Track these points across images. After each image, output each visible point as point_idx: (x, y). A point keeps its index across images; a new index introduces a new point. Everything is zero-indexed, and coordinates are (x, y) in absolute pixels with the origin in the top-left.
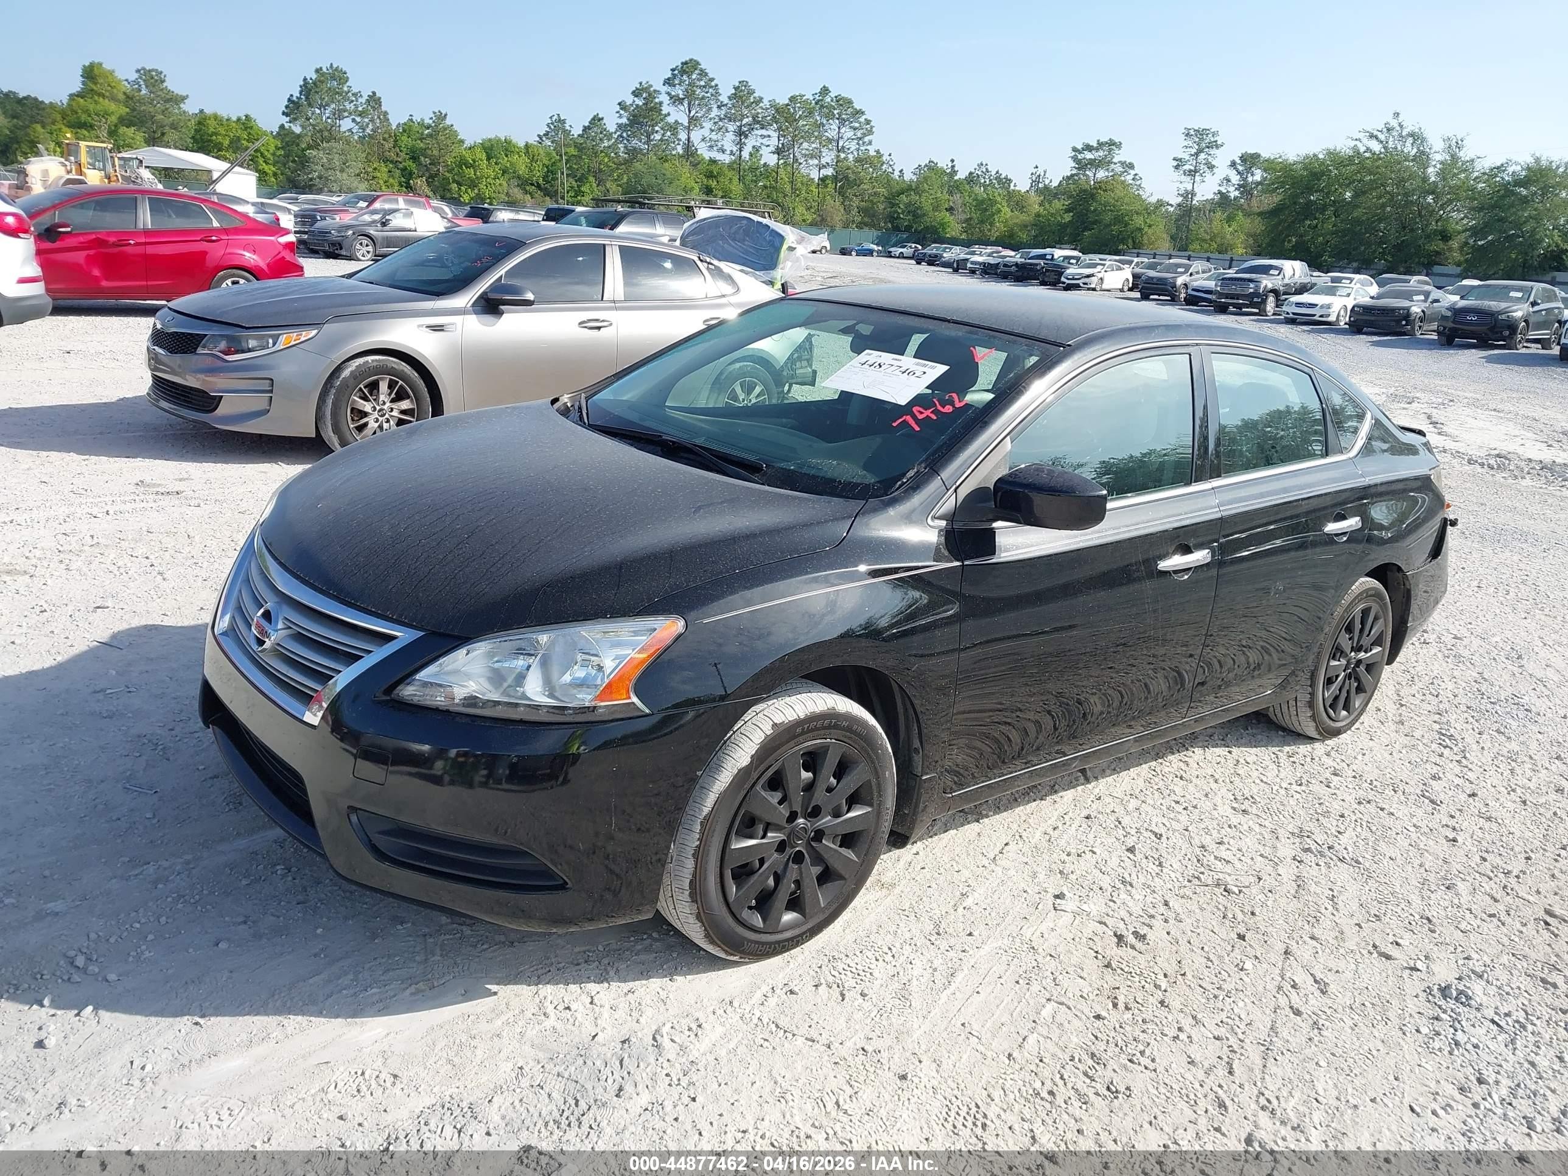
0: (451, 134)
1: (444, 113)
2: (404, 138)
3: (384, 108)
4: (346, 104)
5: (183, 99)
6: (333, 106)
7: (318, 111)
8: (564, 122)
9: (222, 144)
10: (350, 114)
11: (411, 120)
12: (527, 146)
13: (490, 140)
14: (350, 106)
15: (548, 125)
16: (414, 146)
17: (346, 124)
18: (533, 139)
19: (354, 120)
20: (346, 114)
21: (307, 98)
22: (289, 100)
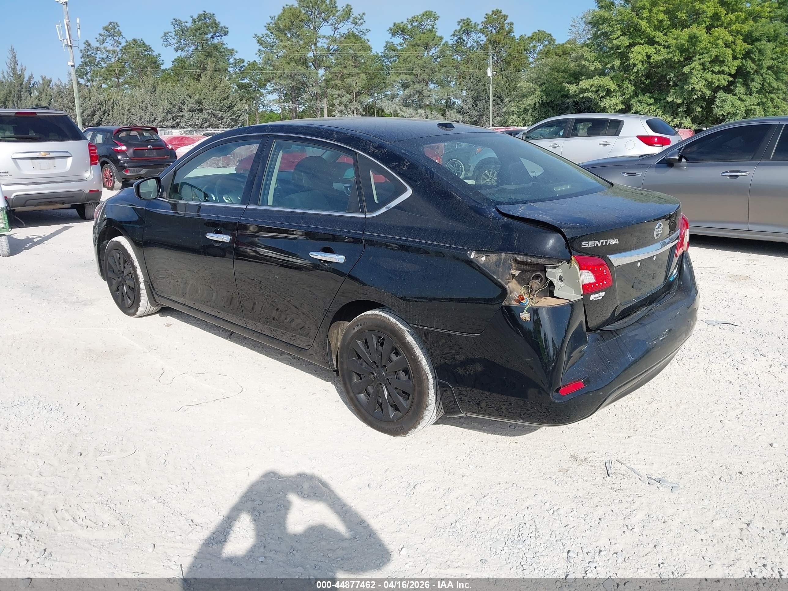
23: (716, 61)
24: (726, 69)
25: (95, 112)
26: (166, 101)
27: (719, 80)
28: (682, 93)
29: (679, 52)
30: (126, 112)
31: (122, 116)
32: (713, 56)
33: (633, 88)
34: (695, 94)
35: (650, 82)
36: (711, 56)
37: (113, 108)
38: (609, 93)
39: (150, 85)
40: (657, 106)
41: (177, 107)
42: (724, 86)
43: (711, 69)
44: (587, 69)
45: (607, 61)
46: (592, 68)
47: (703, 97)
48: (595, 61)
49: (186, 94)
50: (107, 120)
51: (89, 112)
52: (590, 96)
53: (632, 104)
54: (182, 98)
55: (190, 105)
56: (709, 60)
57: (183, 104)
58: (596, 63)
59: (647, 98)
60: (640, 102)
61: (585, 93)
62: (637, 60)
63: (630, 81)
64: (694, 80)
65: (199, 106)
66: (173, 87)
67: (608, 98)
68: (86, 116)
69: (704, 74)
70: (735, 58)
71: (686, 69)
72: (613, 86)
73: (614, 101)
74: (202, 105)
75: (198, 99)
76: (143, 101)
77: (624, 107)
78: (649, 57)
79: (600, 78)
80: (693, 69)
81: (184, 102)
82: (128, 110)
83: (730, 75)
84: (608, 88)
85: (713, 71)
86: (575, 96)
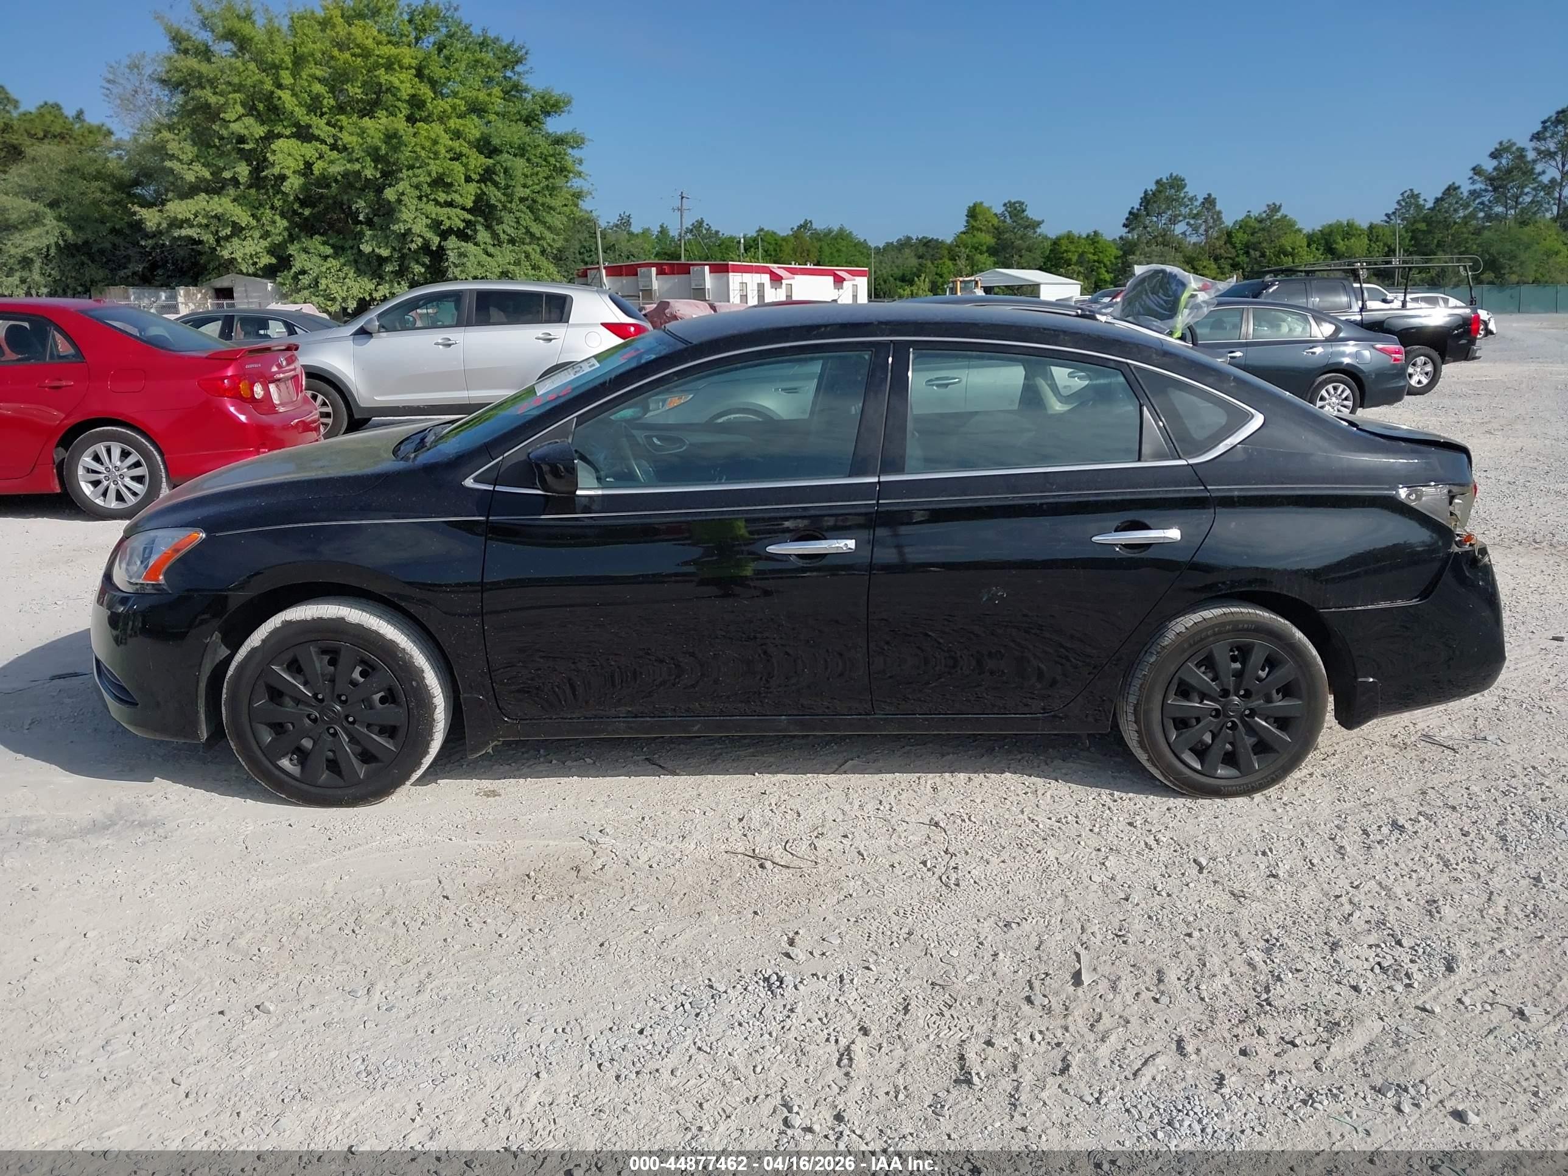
0: (1287, 225)
1: (1278, 204)
2: (1240, 235)
3: (1218, 208)
4: (1182, 209)
5: (1039, 224)
6: (1170, 212)
7: (1155, 219)
8: (1418, 196)
9: (1070, 259)
10: (1185, 218)
11: (1249, 216)
12: (1371, 227)
13: (1330, 226)
14: (1184, 211)
15: (1398, 202)
16: (1249, 241)
17: (1180, 228)
18: (1378, 219)
19: (1188, 224)
20: (1181, 218)
21: (1146, 209)
22: (1130, 213)
23: (440, 182)
24: (456, 197)
27: (449, 218)
28: (387, 237)
29: (373, 160)
32: (434, 175)
33: (285, 223)
34: (412, 241)
35: (311, 214)
36: (430, 175)
38: (238, 230)
40: (342, 260)
42: (459, 229)
43: (432, 197)
44: (180, 178)
45: (222, 165)
46: (190, 177)
47: (426, 248)
48: (192, 161)
52: (196, 236)
53: (290, 256)
56: (429, 180)
58: (197, 166)
59: (316, 243)
60: (306, 251)
61: (181, 227)
62: (288, 168)
63: (272, 208)
64: (406, 215)
67: (235, 240)
69: (422, 205)
70: (468, 179)
71: (390, 194)
72: (243, 217)
73: (252, 249)
77: (274, 261)
78: (309, 165)
79: (211, 198)
80: (403, 194)
83: (463, 209)
84: (233, 222)
85: (435, 200)
86: (158, 234)
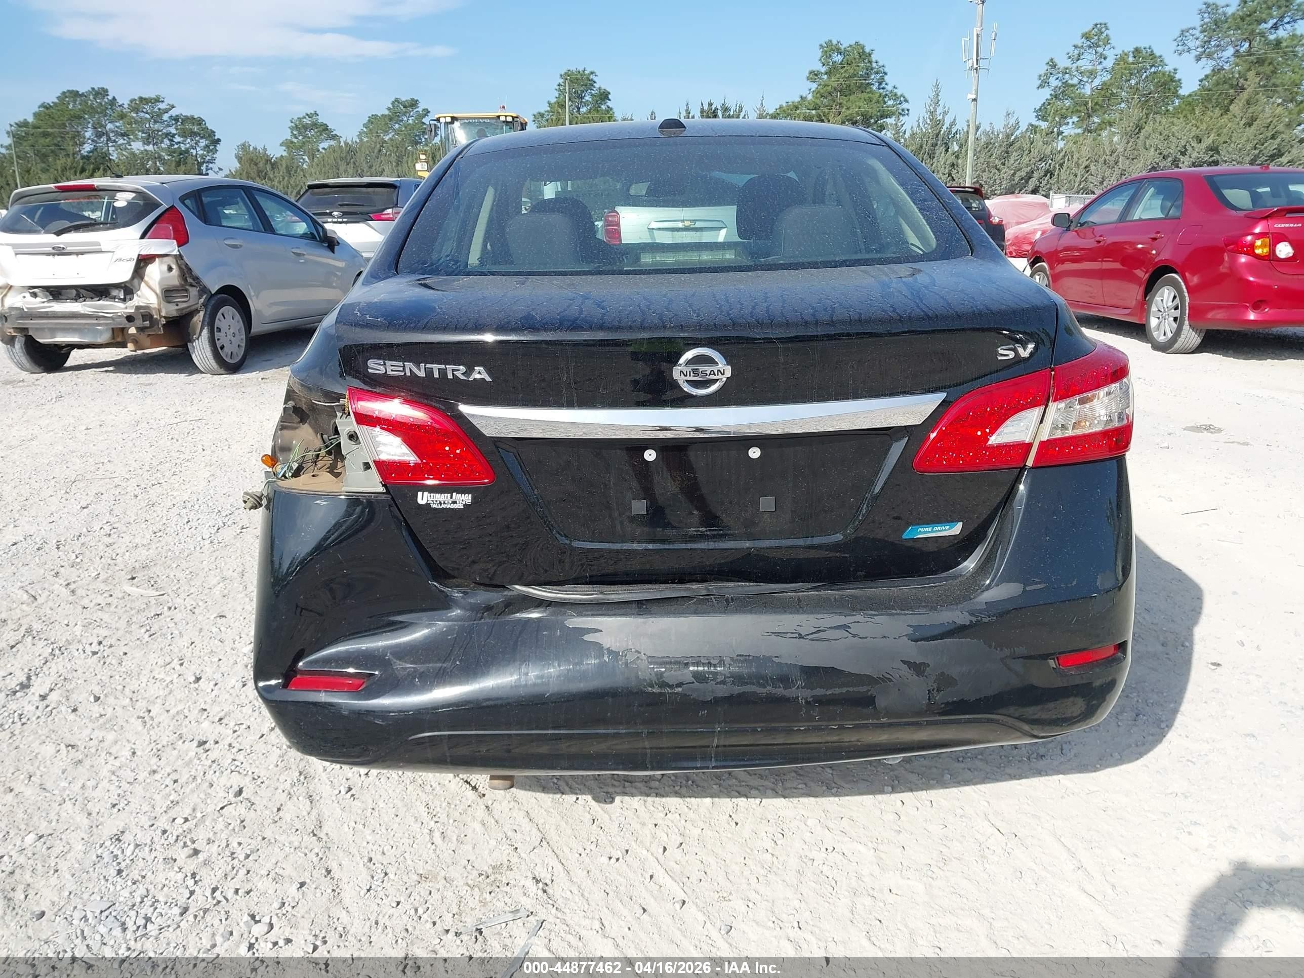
25: (1033, 172)
26: (1153, 150)
30: (1081, 171)
31: (1072, 177)
37: (1061, 165)
39: (1132, 124)
41: (1170, 159)
49: (1193, 134)
50: (1048, 186)
51: (1023, 174)
54: (1183, 143)
55: (1195, 155)
57: (1183, 154)
65: (1212, 156)
66: (1173, 123)
68: (1017, 179)
74: (1218, 153)
75: (1213, 142)
76: (1113, 152)
81: (1186, 150)
82: (1086, 167)
